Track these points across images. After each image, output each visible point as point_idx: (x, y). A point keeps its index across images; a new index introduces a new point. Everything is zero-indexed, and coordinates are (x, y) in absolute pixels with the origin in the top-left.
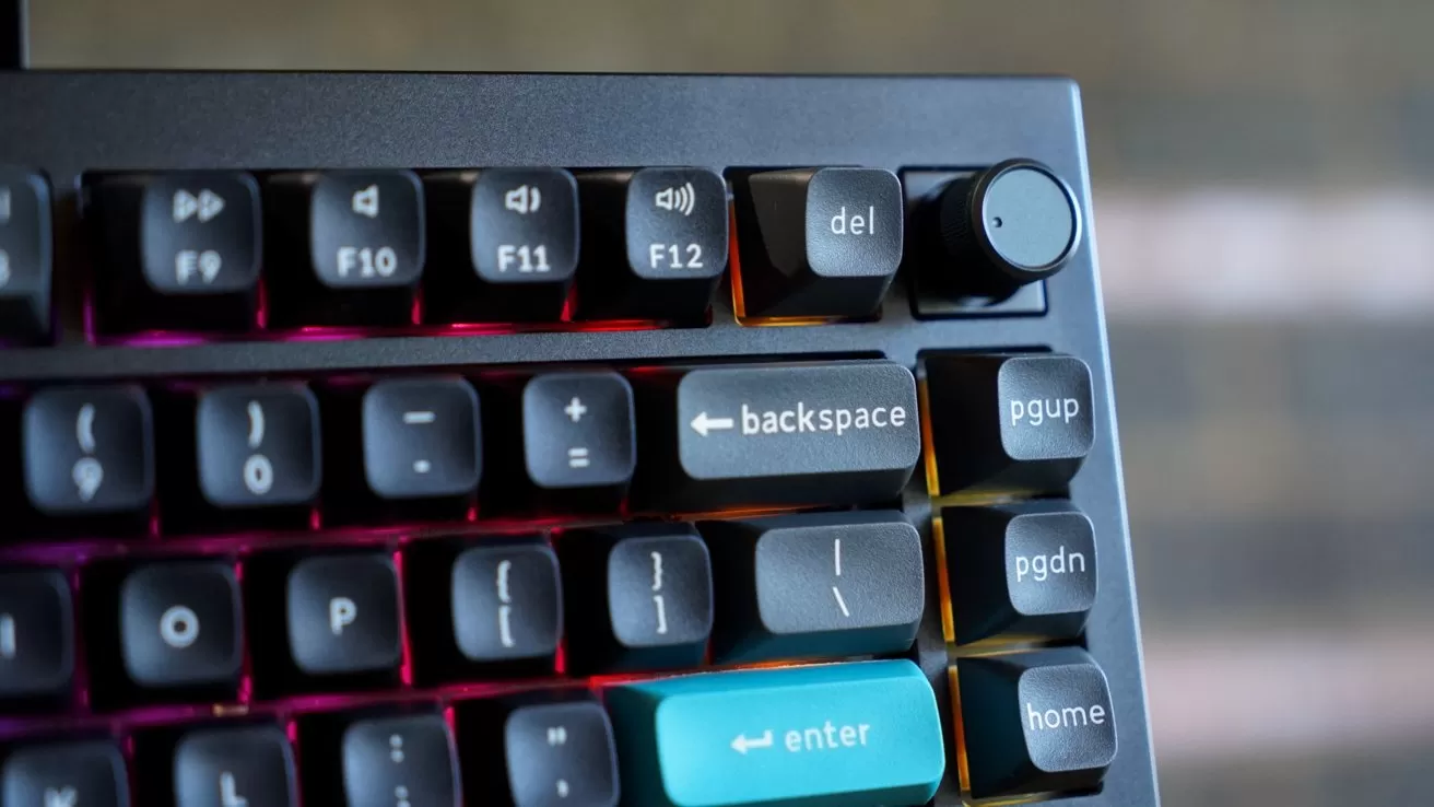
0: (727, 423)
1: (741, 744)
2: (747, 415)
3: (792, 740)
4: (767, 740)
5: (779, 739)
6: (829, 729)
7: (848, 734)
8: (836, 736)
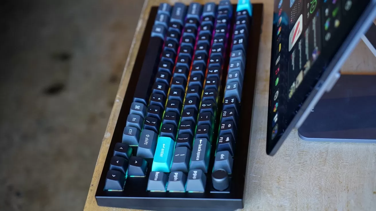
0: (200, 143)
1: (164, 145)
2: (201, 145)
3: (163, 149)
4: (164, 147)
5: (163, 148)
6: (163, 153)
7: (162, 155)
8: (162, 153)
